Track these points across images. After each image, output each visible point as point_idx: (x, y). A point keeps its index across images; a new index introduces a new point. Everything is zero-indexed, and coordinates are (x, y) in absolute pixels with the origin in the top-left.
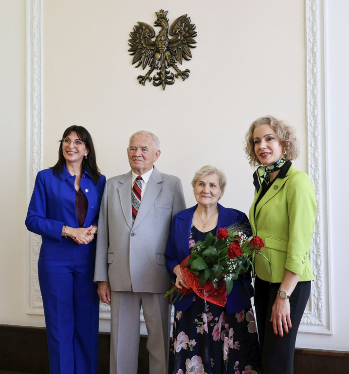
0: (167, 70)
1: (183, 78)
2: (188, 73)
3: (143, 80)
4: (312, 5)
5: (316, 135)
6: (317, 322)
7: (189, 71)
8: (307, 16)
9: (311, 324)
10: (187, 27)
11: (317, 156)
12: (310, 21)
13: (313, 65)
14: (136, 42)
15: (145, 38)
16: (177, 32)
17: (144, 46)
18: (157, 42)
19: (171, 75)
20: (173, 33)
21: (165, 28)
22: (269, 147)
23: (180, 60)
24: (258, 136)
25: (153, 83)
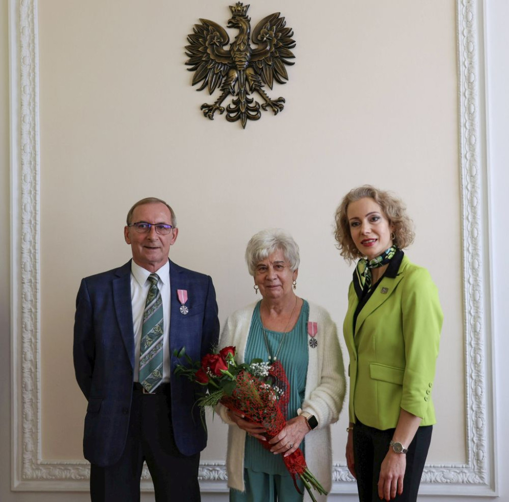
0: (250, 97)
1: (274, 111)
2: (282, 103)
3: (210, 110)
4: (467, 12)
5: (475, 204)
6: (478, 480)
7: (284, 101)
8: (460, 28)
9: (469, 483)
10: (280, 31)
11: (476, 235)
12: (464, 35)
13: (469, 101)
14: (200, 51)
15: (212, 45)
16: (265, 39)
17: (212, 57)
18: (232, 52)
19: (256, 106)
20: (259, 40)
21: (245, 32)
22: (374, 231)
23: (270, 82)
24: (358, 216)
25: (227, 117)
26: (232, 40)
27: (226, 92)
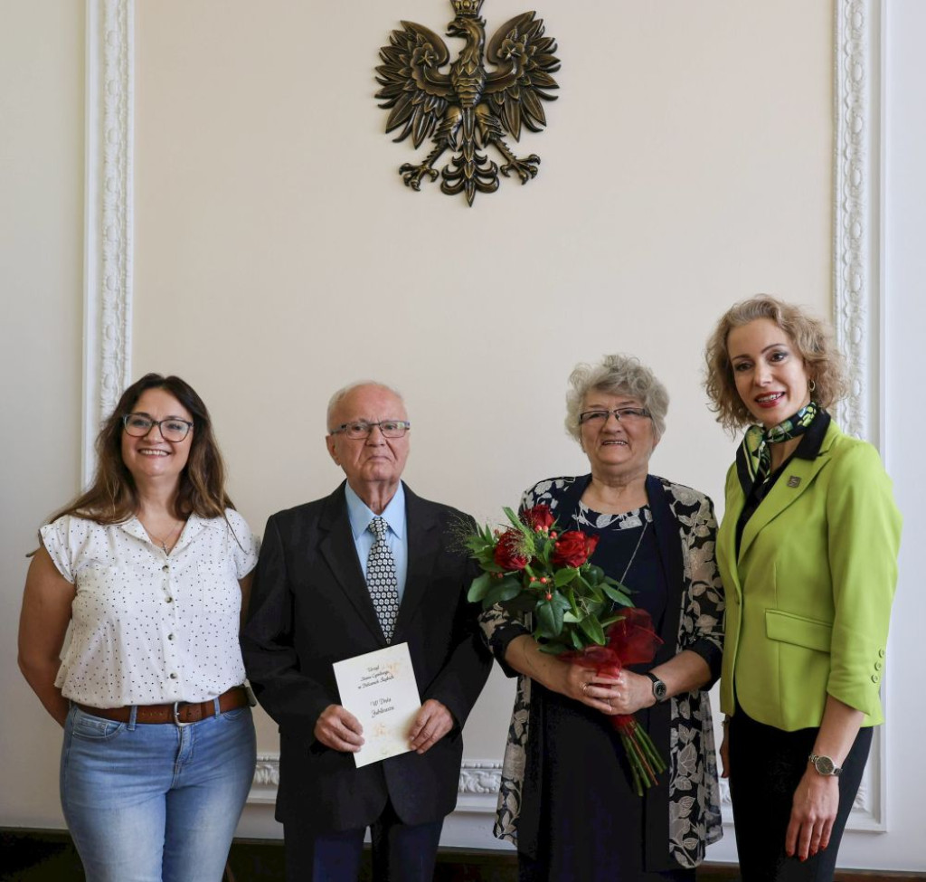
0: (481, 154)
1: (521, 177)
2: (535, 165)
3: (414, 175)
4: (852, 13)
5: (857, 340)
7: (538, 161)
8: (841, 41)
10: (535, 43)
12: (846, 53)
13: (851, 164)
14: (398, 75)
15: (421, 65)
16: (509, 55)
17: (420, 85)
18: (453, 78)
19: (491, 169)
20: (498, 58)
21: (476, 44)
22: (779, 379)
23: (516, 129)
24: (745, 352)
25: (442, 186)
26: (454, 57)
27: (442, 145)
